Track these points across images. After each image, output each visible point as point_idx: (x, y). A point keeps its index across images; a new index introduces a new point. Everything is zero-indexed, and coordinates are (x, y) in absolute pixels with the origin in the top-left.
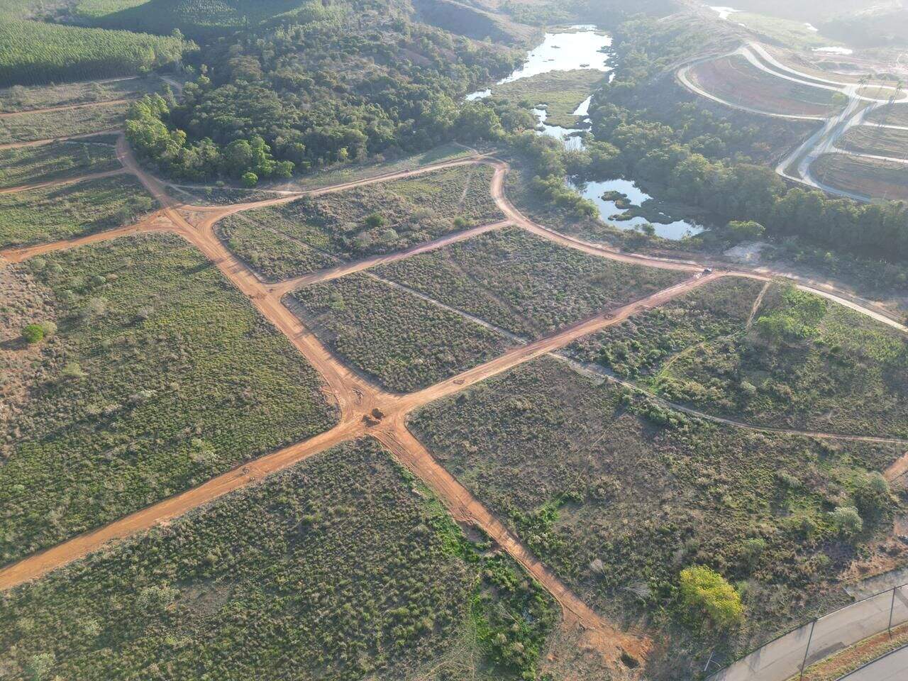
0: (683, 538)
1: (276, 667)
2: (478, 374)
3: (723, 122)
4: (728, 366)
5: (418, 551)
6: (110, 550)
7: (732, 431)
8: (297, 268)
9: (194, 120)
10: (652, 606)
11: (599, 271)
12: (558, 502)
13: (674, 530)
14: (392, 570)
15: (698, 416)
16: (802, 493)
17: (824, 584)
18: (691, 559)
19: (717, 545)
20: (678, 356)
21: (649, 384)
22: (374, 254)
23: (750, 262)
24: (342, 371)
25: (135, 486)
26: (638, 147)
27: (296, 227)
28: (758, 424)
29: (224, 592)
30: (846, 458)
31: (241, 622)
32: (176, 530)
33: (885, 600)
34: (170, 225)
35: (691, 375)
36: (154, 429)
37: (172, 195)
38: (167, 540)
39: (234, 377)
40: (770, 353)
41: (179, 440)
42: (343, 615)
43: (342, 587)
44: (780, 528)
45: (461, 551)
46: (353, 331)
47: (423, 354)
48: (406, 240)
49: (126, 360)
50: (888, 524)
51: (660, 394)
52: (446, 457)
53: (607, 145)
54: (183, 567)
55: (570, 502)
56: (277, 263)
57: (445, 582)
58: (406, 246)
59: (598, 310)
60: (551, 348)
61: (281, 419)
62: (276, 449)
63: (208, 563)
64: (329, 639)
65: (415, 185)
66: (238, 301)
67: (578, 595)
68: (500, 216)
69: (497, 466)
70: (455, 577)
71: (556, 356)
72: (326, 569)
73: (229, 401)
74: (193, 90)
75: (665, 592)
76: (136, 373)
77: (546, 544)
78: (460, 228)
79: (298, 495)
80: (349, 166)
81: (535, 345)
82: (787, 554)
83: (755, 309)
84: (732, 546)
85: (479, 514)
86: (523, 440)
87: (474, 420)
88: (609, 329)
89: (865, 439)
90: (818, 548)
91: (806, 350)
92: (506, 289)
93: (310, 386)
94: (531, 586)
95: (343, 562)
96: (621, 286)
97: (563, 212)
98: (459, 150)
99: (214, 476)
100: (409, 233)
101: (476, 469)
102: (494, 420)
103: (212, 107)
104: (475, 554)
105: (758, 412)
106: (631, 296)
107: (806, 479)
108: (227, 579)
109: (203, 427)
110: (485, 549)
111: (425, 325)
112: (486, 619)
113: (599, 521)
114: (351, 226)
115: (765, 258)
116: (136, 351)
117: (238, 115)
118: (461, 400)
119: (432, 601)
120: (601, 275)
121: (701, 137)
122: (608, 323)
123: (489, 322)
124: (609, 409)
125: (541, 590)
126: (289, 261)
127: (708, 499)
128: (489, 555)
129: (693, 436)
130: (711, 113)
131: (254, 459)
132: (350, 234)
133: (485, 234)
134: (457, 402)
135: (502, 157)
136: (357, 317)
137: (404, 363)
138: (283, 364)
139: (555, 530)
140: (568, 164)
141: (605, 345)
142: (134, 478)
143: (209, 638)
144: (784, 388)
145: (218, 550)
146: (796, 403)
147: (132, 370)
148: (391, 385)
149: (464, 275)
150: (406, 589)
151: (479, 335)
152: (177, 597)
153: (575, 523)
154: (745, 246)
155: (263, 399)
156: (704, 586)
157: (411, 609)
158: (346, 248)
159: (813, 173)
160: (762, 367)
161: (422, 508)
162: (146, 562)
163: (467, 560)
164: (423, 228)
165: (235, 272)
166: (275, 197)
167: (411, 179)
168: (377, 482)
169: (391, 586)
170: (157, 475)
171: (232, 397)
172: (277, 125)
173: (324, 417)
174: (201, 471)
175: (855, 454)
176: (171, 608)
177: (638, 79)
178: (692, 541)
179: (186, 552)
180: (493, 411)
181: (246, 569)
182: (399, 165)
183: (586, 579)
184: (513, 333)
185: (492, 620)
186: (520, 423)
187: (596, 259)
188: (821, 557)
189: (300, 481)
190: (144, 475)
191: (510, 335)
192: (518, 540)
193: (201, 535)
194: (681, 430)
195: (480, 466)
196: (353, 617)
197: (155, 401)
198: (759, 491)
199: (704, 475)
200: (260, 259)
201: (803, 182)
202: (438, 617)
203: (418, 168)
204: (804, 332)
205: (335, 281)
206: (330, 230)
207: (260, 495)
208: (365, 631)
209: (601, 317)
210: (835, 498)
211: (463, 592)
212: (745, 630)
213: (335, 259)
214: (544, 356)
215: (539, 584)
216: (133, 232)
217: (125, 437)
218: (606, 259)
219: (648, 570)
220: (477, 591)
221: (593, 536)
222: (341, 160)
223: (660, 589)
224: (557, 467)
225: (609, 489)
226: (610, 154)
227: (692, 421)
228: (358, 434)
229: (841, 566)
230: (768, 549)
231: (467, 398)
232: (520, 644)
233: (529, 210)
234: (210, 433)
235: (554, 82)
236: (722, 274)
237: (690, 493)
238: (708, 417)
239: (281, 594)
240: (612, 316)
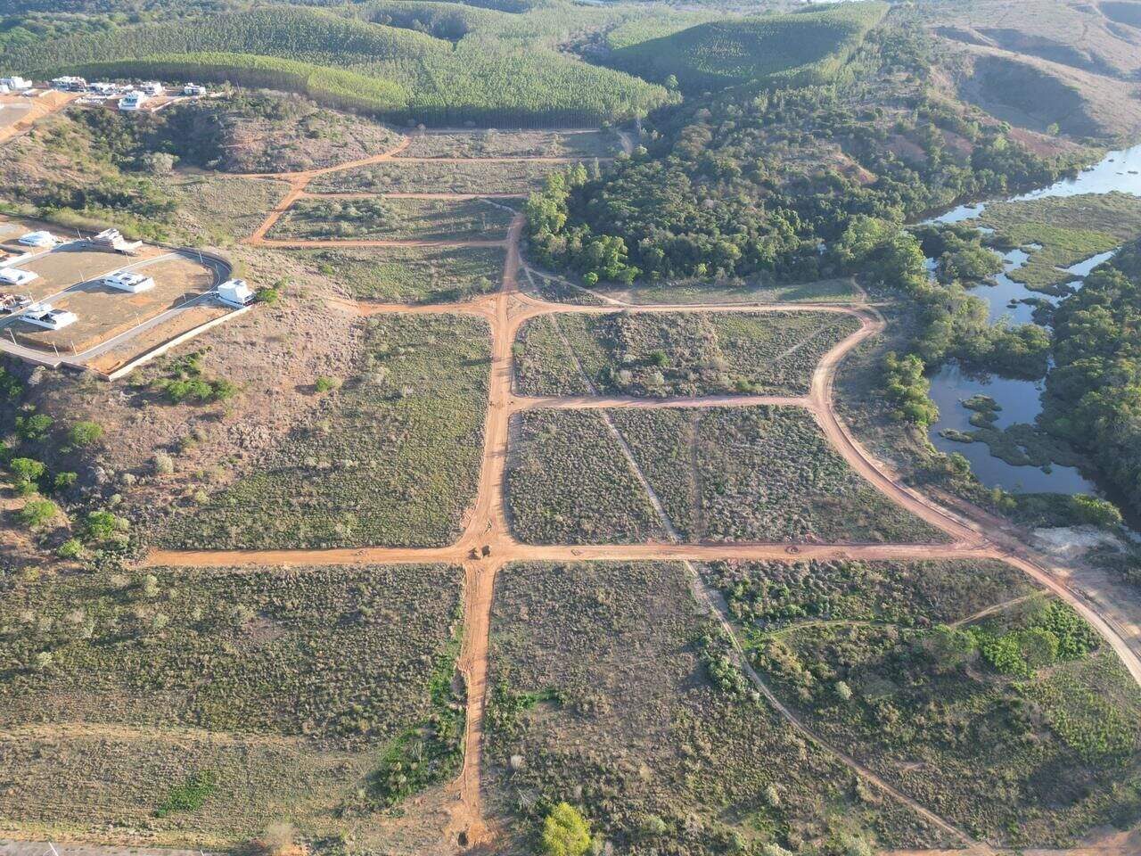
1: (264, 698)
2: (601, 552)
4: (857, 658)
5: (409, 674)
6: (246, 569)
7: (777, 723)
8: (550, 387)
9: (593, 201)
11: (839, 494)
12: (545, 696)
13: (609, 772)
14: (380, 676)
15: (762, 691)
16: (774, 817)
19: (631, 807)
20: (818, 623)
21: (750, 637)
22: (629, 394)
23: (1060, 555)
24: (496, 499)
25: (291, 531)
26: (1078, 347)
27: (588, 345)
28: (816, 731)
29: (278, 632)
30: (870, 815)
31: (269, 658)
32: (288, 575)
34: (492, 311)
35: (805, 649)
36: (335, 493)
37: (517, 280)
38: (277, 579)
39: (417, 473)
40: (930, 670)
41: (342, 509)
42: (325, 689)
43: (341, 670)
44: (708, 829)
45: (437, 691)
46: (536, 467)
47: (571, 512)
48: (669, 388)
49: (363, 429)
51: (748, 652)
52: (500, 613)
54: (270, 602)
55: (553, 700)
56: (539, 376)
57: (404, 707)
58: (665, 395)
59: (786, 538)
60: (695, 557)
61: (417, 523)
62: (393, 546)
63: (284, 608)
64: (302, 699)
65: (748, 325)
66: (478, 404)
67: (481, 773)
68: (802, 390)
69: (529, 641)
70: (414, 707)
71: (690, 568)
72: (342, 652)
73: (396, 492)
74: (623, 161)
75: (544, 812)
77: (499, 722)
78: (740, 391)
79: (374, 589)
80: (700, 284)
81: (681, 548)
83: (984, 613)
84: (643, 816)
85: (476, 673)
86: (572, 631)
87: (552, 592)
88: (775, 563)
89: (923, 811)
91: (984, 688)
92: (715, 477)
93: (461, 504)
94: (456, 746)
95: (357, 653)
96: (844, 522)
97: (882, 408)
98: (846, 291)
99: (339, 547)
100: (680, 382)
101: (512, 635)
102: (567, 602)
103: (620, 187)
104: (444, 699)
105: (830, 721)
106: (844, 538)
107: (795, 807)
108: (286, 624)
109: (363, 506)
110: (454, 700)
111: (601, 485)
112: (403, 748)
113: (558, 730)
114: (634, 356)
115: (1086, 559)
116: (375, 423)
117: (631, 203)
118: (560, 569)
119: (383, 714)
120: (837, 499)
122: (782, 556)
123: (663, 505)
124: (680, 641)
125: (459, 753)
126: (549, 378)
128: (453, 706)
129: (731, 707)
131: (373, 547)
132: (623, 366)
133: (759, 407)
134: (554, 570)
135: (887, 313)
136: (553, 454)
137: (548, 514)
138: (459, 476)
139: (518, 716)
140: (961, 344)
141: (750, 577)
142: (295, 525)
143: (246, 657)
144: (892, 712)
145: (297, 602)
146: (886, 733)
147: (360, 439)
148: (519, 531)
149: (690, 446)
150: (376, 696)
151: (639, 516)
152: (252, 621)
153: (539, 720)
155: (419, 500)
157: (365, 711)
158: (606, 380)
160: (897, 679)
161: (443, 644)
162: (255, 588)
163: (434, 700)
164: (700, 380)
165: (500, 375)
166: (600, 303)
167: (750, 316)
168: (432, 607)
169: (369, 688)
170: (309, 530)
171: (401, 489)
172: (657, 223)
173: (446, 535)
174: (333, 539)
176: (244, 625)
179: (280, 594)
180: (575, 593)
181: (301, 625)
182: (755, 295)
183: (500, 765)
184: (673, 526)
185: (407, 751)
186: (587, 614)
187: (853, 480)
189: (385, 579)
190: (302, 526)
191: (668, 528)
192: (484, 707)
193: (297, 585)
194: (725, 695)
195: (516, 635)
196: (328, 694)
197: (353, 470)
198: (734, 788)
199: (696, 746)
200: (529, 368)
202: (375, 727)
204: (1011, 667)
205: (567, 412)
206: (612, 356)
207: (352, 577)
208: (326, 707)
209: (782, 547)
210: (800, 841)
211: (408, 720)
213: (589, 388)
214: (678, 562)
215: (463, 748)
216: (459, 311)
217: (315, 491)
218: (865, 483)
219: (552, 789)
220: (418, 726)
221: (541, 737)
222: (695, 277)
223: (543, 808)
225: (595, 709)
226: (1030, 346)
227: (748, 693)
228: (456, 561)
230: (673, 837)
231: (565, 570)
232: (405, 779)
233: (846, 393)
234: (363, 512)
235: (1094, 213)
236: (997, 555)
237: (665, 753)
238: (771, 698)
239: (306, 653)
240: (796, 550)
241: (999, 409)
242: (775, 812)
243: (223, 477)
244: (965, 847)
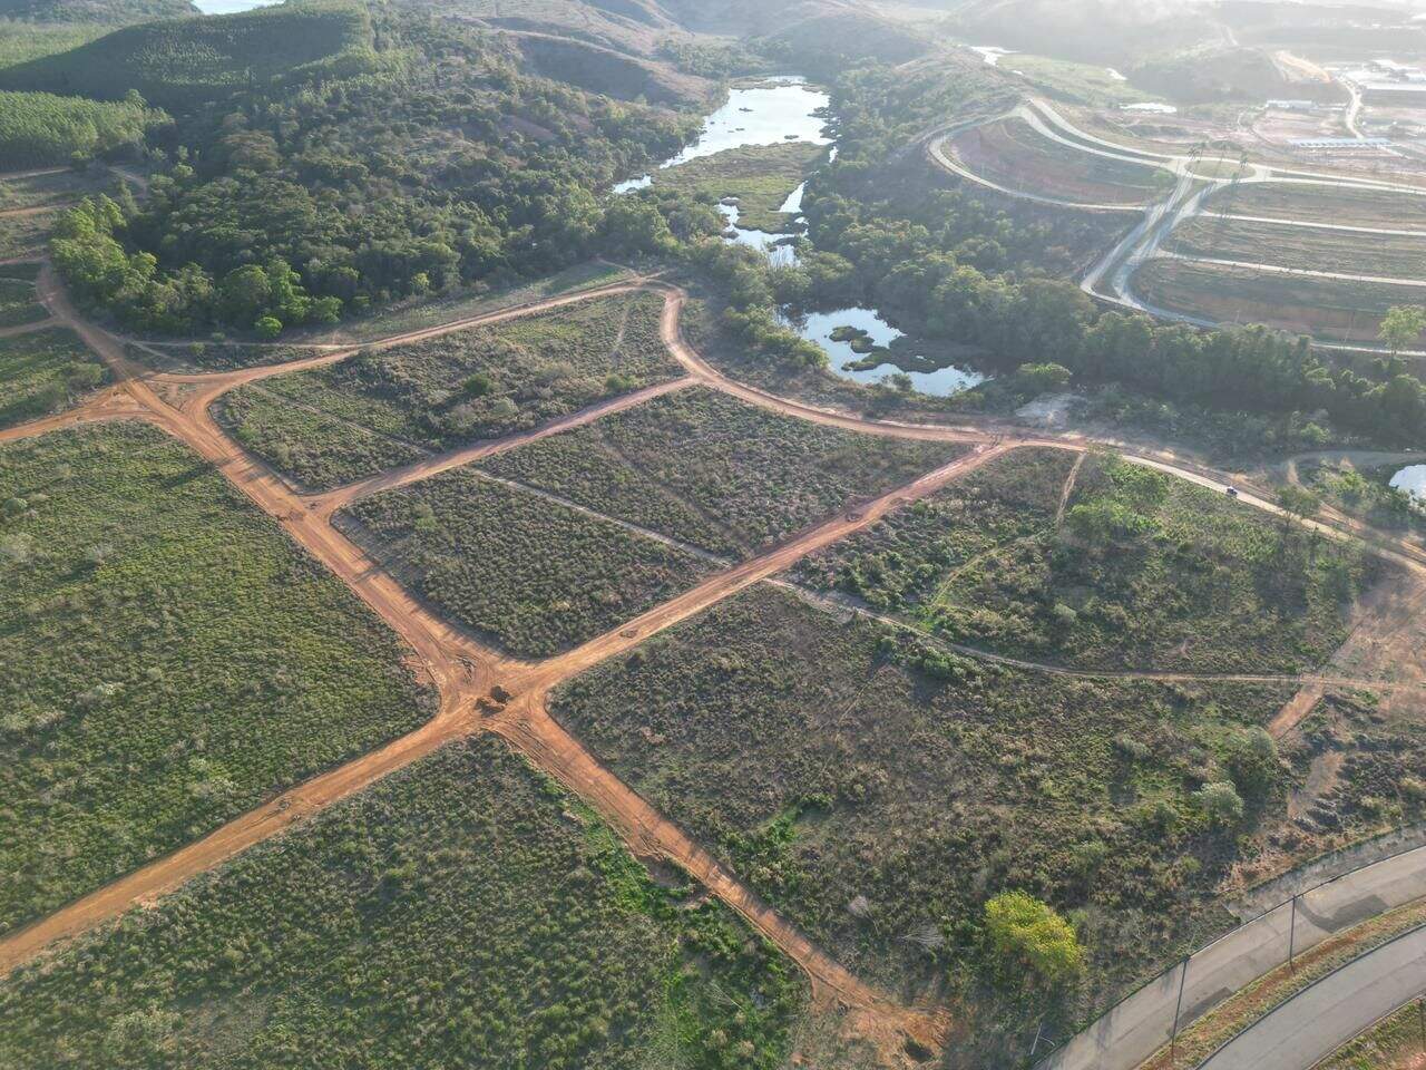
0: (986, 850)
2: (660, 618)
3: (1001, 217)
4: (1033, 582)
5: (578, 910)
6: (54, 958)
7: (1046, 681)
8: (355, 466)
9: (169, 236)
10: (947, 961)
11: (832, 449)
12: (793, 812)
13: (971, 839)
14: (537, 945)
15: (995, 660)
16: (1153, 767)
17: (1196, 903)
18: (1000, 882)
19: (1037, 857)
20: (959, 571)
21: (919, 617)
22: (481, 438)
23: (1055, 424)
24: (437, 630)
25: (94, 845)
26: (880, 258)
27: (352, 403)
28: (1083, 667)
29: (258, 1010)
30: (1212, 709)
31: (289, 1058)
32: (170, 913)
33: (1282, 919)
34: (136, 408)
35: (980, 599)
36: (122, 747)
37: (136, 359)
38: (154, 931)
39: (257, 652)
40: (1093, 559)
41: (167, 762)
42: (461, 1027)
43: (457, 981)
44: (1126, 822)
45: (647, 903)
46: (452, 564)
47: (568, 592)
48: (531, 413)
49: (68, 635)
50: (1279, 803)
51: (936, 631)
52: (615, 755)
53: (835, 257)
54: (184, 975)
55: (813, 809)
56: (322, 460)
57: (624, 956)
58: (532, 423)
59: (837, 509)
60: (769, 571)
61: (339, 716)
62: (333, 765)
63: (227, 965)
65: (541, 327)
66: (258, 526)
67: (833, 956)
68: (678, 371)
69: (696, 763)
70: (640, 946)
71: (778, 583)
72: (428, 955)
73: (250, 691)
74: (166, 188)
75: (965, 937)
76: (86, 655)
77: (780, 880)
78: (617, 391)
79: (376, 837)
80: (431, 301)
81: (745, 568)
82: (1139, 861)
83: (1066, 494)
84: (1059, 856)
85: (672, 842)
86: (734, 719)
87: (656, 692)
88: (854, 536)
89: (1237, 678)
90: (1182, 848)
91: (1143, 551)
92: (694, 483)
93: (386, 658)
94: (761, 948)
95: (455, 939)
96: (868, 471)
97: (773, 361)
98: (606, 271)
99: (230, 818)
100: (536, 403)
101: (664, 771)
102: (688, 691)
103: (199, 214)
104: (670, 907)
105: (1082, 649)
106: (884, 485)
107: (1158, 746)
108: (261, 987)
109: (207, 738)
110: (684, 897)
111: (570, 547)
112: (691, 1010)
113: (859, 836)
114: (439, 395)
115: (1075, 418)
116: (86, 619)
117: (243, 226)
118: (633, 662)
119: (605, 989)
120: (836, 454)
121: (971, 240)
122: (852, 527)
123: (671, 536)
124: (862, 660)
125: (776, 954)
126: (340, 457)
127: (1018, 787)
128: (691, 906)
129: (990, 692)
130: (982, 205)
131: (297, 784)
132: (439, 409)
133: (657, 399)
134: (627, 665)
135: (674, 280)
136: (458, 540)
137: (538, 609)
138: (338, 624)
139: (792, 856)
140: (776, 287)
141: (850, 561)
142: (92, 832)
144: (1116, 610)
145: (243, 941)
146: (1135, 630)
147: (80, 651)
148: (520, 647)
149: (628, 465)
150: (563, 974)
151: (656, 558)
152: (177, 1026)
153: (823, 842)
154: (1045, 400)
155: (308, 684)
156: (1021, 922)
157: (573, 1006)
158: (433, 431)
159: (1135, 290)
160: (1083, 581)
161: (581, 840)
162: (120, 973)
163: (656, 917)
164: (557, 394)
165: (250, 479)
166: (313, 354)
167: (533, 317)
168: (506, 805)
169: (538, 971)
170: (132, 824)
171: (256, 684)
172: (310, 239)
173: (413, 706)
174: (207, 811)
175: (1224, 702)
176: (167, 1045)
177: (873, 155)
178: (1001, 854)
179: (188, 950)
180: (685, 676)
181: (293, 969)
182: (513, 297)
183: (844, 929)
184: (709, 551)
185: (702, 1009)
186: (729, 691)
187: (828, 431)
188: (1187, 861)
189: (377, 814)
190: (109, 827)
191: (706, 555)
192: (735, 878)
193: (214, 919)
194: (971, 684)
195: (671, 765)
196: (477, 1030)
197: (121, 700)
198: (1091, 768)
199: (1010, 751)
200: (291, 455)
201: (1121, 302)
202: (616, 1014)
203: (543, 300)
204: (1139, 524)
205: (418, 485)
206: (406, 404)
207: (311, 843)
208: (498, 1050)
209: (842, 519)
210: (1202, 771)
211: (653, 968)
212: (1086, 985)
213: (416, 450)
214: (759, 584)
215: (773, 944)
216: (71, 422)
217: (76, 766)
218: (842, 430)
219: (937, 905)
220: (676, 965)
221: (850, 860)
222: (419, 292)
223: (957, 933)
224: (790, 756)
225: (870, 784)
226: (838, 270)
227: (988, 670)
228: (470, 730)
229: (1218, 873)
230: (1110, 856)
231: (643, 658)
232: (749, 1044)
233: (722, 360)
234: (219, 747)
235: (748, 164)
236: (1017, 444)
237: (991, 781)
238: (1011, 662)
239: (355, 1003)
240: (857, 516)
242: (1149, 762)
244: (1300, 686)
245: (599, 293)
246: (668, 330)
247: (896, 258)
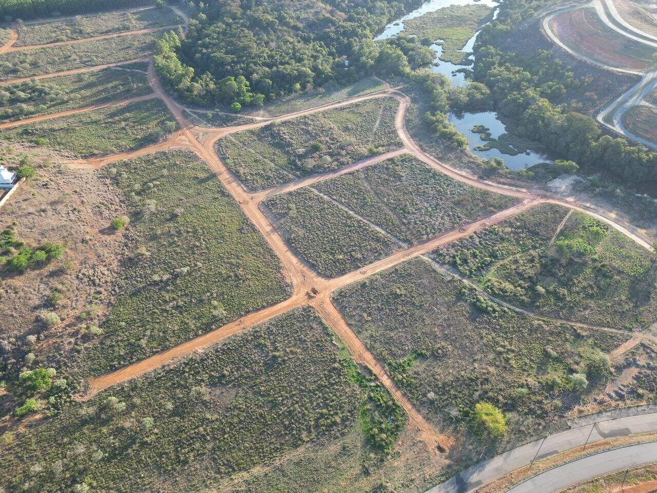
0: (482, 384)
1: (261, 434)
2: (376, 267)
3: (568, 71)
4: (531, 272)
5: (334, 378)
6: (174, 363)
7: (524, 318)
8: (268, 182)
9: (197, 55)
10: (458, 421)
11: (460, 194)
12: (414, 356)
13: (478, 378)
14: (320, 388)
15: (506, 306)
16: (558, 362)
17: (556, 418)
18: (484, 397)
19: (500, 390)
20: (501, 262)
21: (480, 282)
22: (316, 173)
23: (564, 192)
24: (294, 260)
25: (183, 327)
26: (504, 89)
27: (264, 148)
28: (542, 314)
29: (233, 392)
30: (590, 341)
31: (242, 410)
32: (207, 355)
33: (587, 430)
34: (188, 143)
35: (507, 278)
36: (190, 292)
37: (187, 118)
38: (202, 360)
39: (232, 260)
40: (561, 265)
41: (204, 300)
42: (294, 410)
43: (294, 395)
44: (539, 382)
45: (358, 380)
46: (301, 232)
47: (342, 251)
48: (336, 163)
49: (170, 244)
50: (603, 385)
51: (485, 290)
52: (353, 323)
53: (481, 85)
54: (211, 377)
55: (421, 356)
56: (255, 177)
57: (348, 397)
58: (336, 168)
59: (456, 225)
60: (423, 252)
61: (260, 291)
62: (257, 310)
63: (224, 376)
64: (287, 423)
65: (345, 115)
66: (232, 205)
67: (419, 411)
68: (400, 145)
69: (381, 331)
70: (353, 395)
71: (425, 258)
72: (285, 385)
73: (230, 276)
74: (195, 25)
75: (466, 414)
76: (177, 254)
77: (404, 380)
78: (372, 154)
79: (270, 340)
80: (301, 96)
81: (412, 249)
82: (539, 398)
83: (559, 230)
84: (509, 391)
85: (369, 360)
86: (398, 315)
87: (370, 299)
88: (461, 240)
89: (606, 329)
90: (558, 396)
91: (584, 264)
92: (398, 205)
93: (276, 270)
94: (394, 404)
95: (294, 381)
96: (473, 208)
97: (443, 143)
98: (377, 84)
99: (224, 324)
100: (339, 157)
101: (369, 332)
102: (382, 301)
103: (210, 43)
104: (365, 383)
105: (544, 306)
106: (479, 216)
107: (562, 353)
108: (234, 385)
109: (217, 293)
110: (370, 380)
111: (345, 230)
112: (368, 420)
113: (436, 370)
114: (302, 151)
115: (576, 189)
116: (176, 239)
117: (227, 53)
118: (364, 285)
119: (341, 407)
120: (462, 198)
121: (550, 83)
122: (461, 235)
123: (385, 230)
124: (452, 298)
125: (399, 407)
126: (262, 176)
127: (501, 361)
128: (373, 384)
129: (500, 320)
130: (561, 62)
131: (245, 315)
132: (301, 157)
133: (389, 160)
134: (361, 287)
135: (406, 91)
136: (304, 221)
137: (331, 257)
138: (260, 253)
139: (410, 373)
140: (452, 100)
141: (456, 252)
142: (182, 322)
143: (227, 416)
144: (563, 291)
145: (228, 369)
146: (568, 302)
147: (174, 252)
148: (323, 272)
149: (372, 193)
150: (327, 399)
151: (378, 240)
152: (210, 393)
153: (422, 369)
154: (563, 178)
155: (249, 277)
156: (487, 414)
157: (329, 411)
158: (298, 169)
159: (624, 125)
160: (553, 275)
161: (338, 353)
162: (192, 372)
163: (360, 386)
164: (348, 153)
165: (229, 183)
166: (252, 121)
167: (342, 109)
168: (313, 335)
169: (319, 397)
170: (194, 321)
171: (232, 274)
172: (253, 63)
173: (283, 291)
174: (217, 321)
175: (596, 339)
176: (207, 398)
177: (514, 22)
178: (486, 387)
179: (212, 368)
180: (382, 295)
181: (244, 381)
182: (335, 96)
183: (424, 402)
184: (399, 239)
185: (371, 420)
186: (398, 303)
187: (460, 185)
188: (557, 402)
189: (271, 331)
190: (187, 321)
191: (397, 241)
192: (389, 377)
193: (219, 359)
194: (493, 315)
195: (372, 329)
196: (299, 412)
197: (189, 274)
198: (532, 358)
199: (502, 346)
200: (244, 173)
201: (614, 129)
202: (343, 416)
203: (348, 99)
204: (587, 250)
205: (290, 194)
206: (288, 153)
207: (250, 338)
208: (305, 420)
209: (457, 231)
210: (576, 367)
211: (357, 404)
212: (506, 439)
213: (290, 176)
214: (417, 257)
215: (398, 403)
216: (165, 147)
217: (175, 296)
218: (466, 185)
219: (459, 401)
220: (364, 404)
221: (431, 378)
222: (296, 92)
223: (464, 412)
224: (416, 334)
225: (444, 350)
226: (482, 94)
227: (502, 309)
228: (303, 304)
229: (568, 408)
230: (529, 394)
231: (367, 284)
232: (385, 435)
233: (420, 140)
234: (220, 296)
235: (452, 18)
236: (543, 201)
237: (491, 356)
238: (512, 307)
239: (263, 396)
240: (464, 230)
241: (488, 129)
242: (557, 360)
243: (99, 310)
244: (631, 337)
245: (372, 97)
246: (399, 121)
247: (511, 89)
